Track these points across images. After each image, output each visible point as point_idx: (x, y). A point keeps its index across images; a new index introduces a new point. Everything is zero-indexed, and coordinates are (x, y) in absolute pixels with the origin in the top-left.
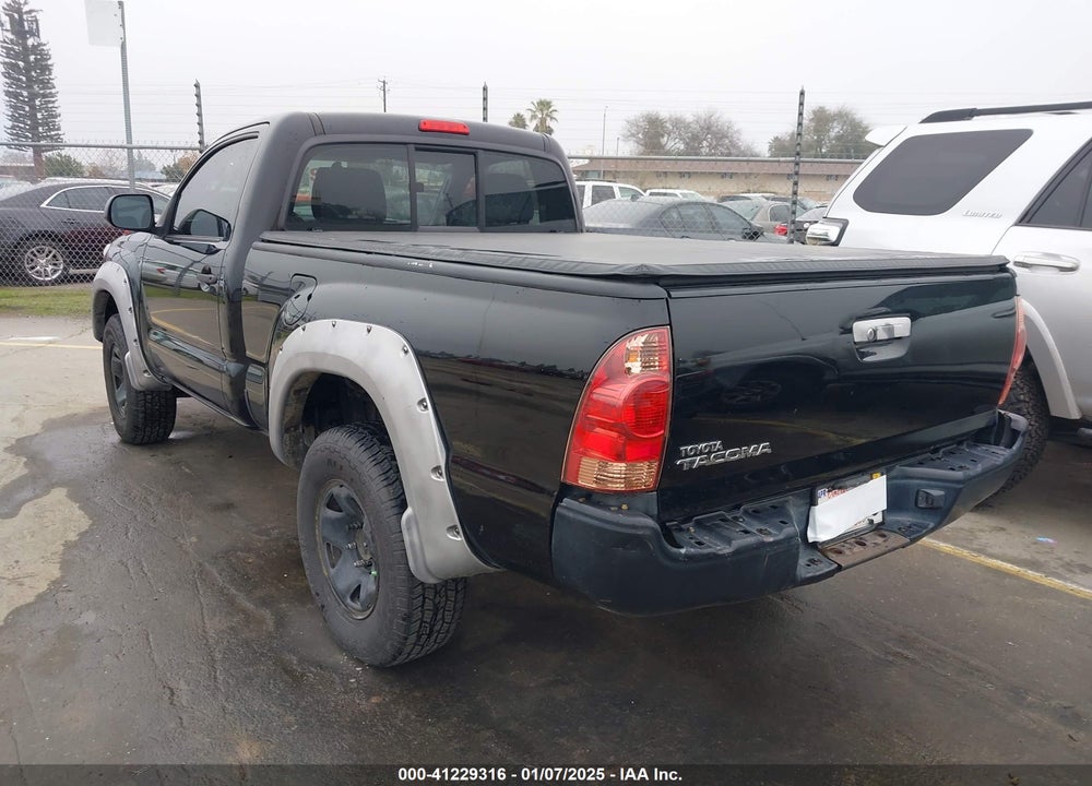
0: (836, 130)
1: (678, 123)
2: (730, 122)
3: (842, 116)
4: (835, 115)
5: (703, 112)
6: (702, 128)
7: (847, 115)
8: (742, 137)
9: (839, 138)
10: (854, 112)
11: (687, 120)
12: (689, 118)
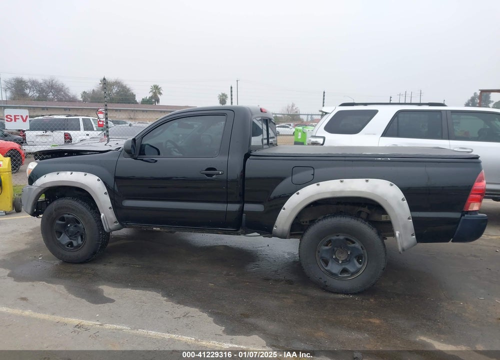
0: (115, 90)
1: (34, 84)
2: (63, 84)
3: (117, 83)
4: (114, 83)
5: (47, 78)
6: (49, 86)
7: (119, 83)
8: (70, 91)
9: (117, 93)
10: (122, 82)
11: (40, 82)
12: (40, 81)
